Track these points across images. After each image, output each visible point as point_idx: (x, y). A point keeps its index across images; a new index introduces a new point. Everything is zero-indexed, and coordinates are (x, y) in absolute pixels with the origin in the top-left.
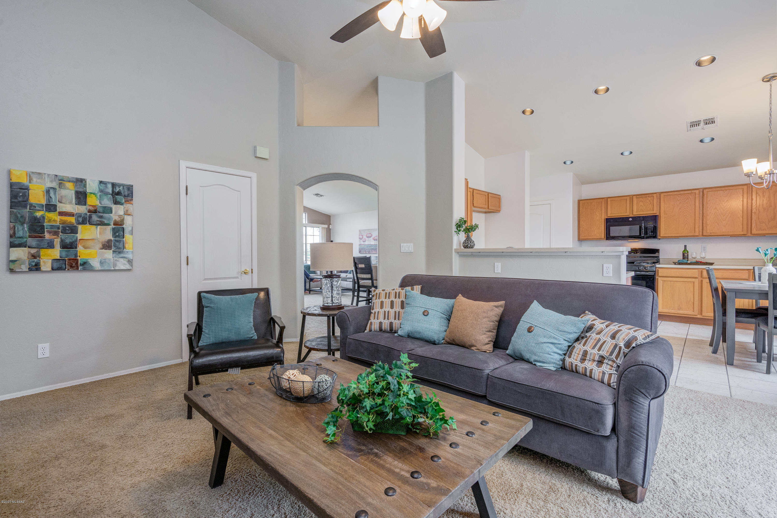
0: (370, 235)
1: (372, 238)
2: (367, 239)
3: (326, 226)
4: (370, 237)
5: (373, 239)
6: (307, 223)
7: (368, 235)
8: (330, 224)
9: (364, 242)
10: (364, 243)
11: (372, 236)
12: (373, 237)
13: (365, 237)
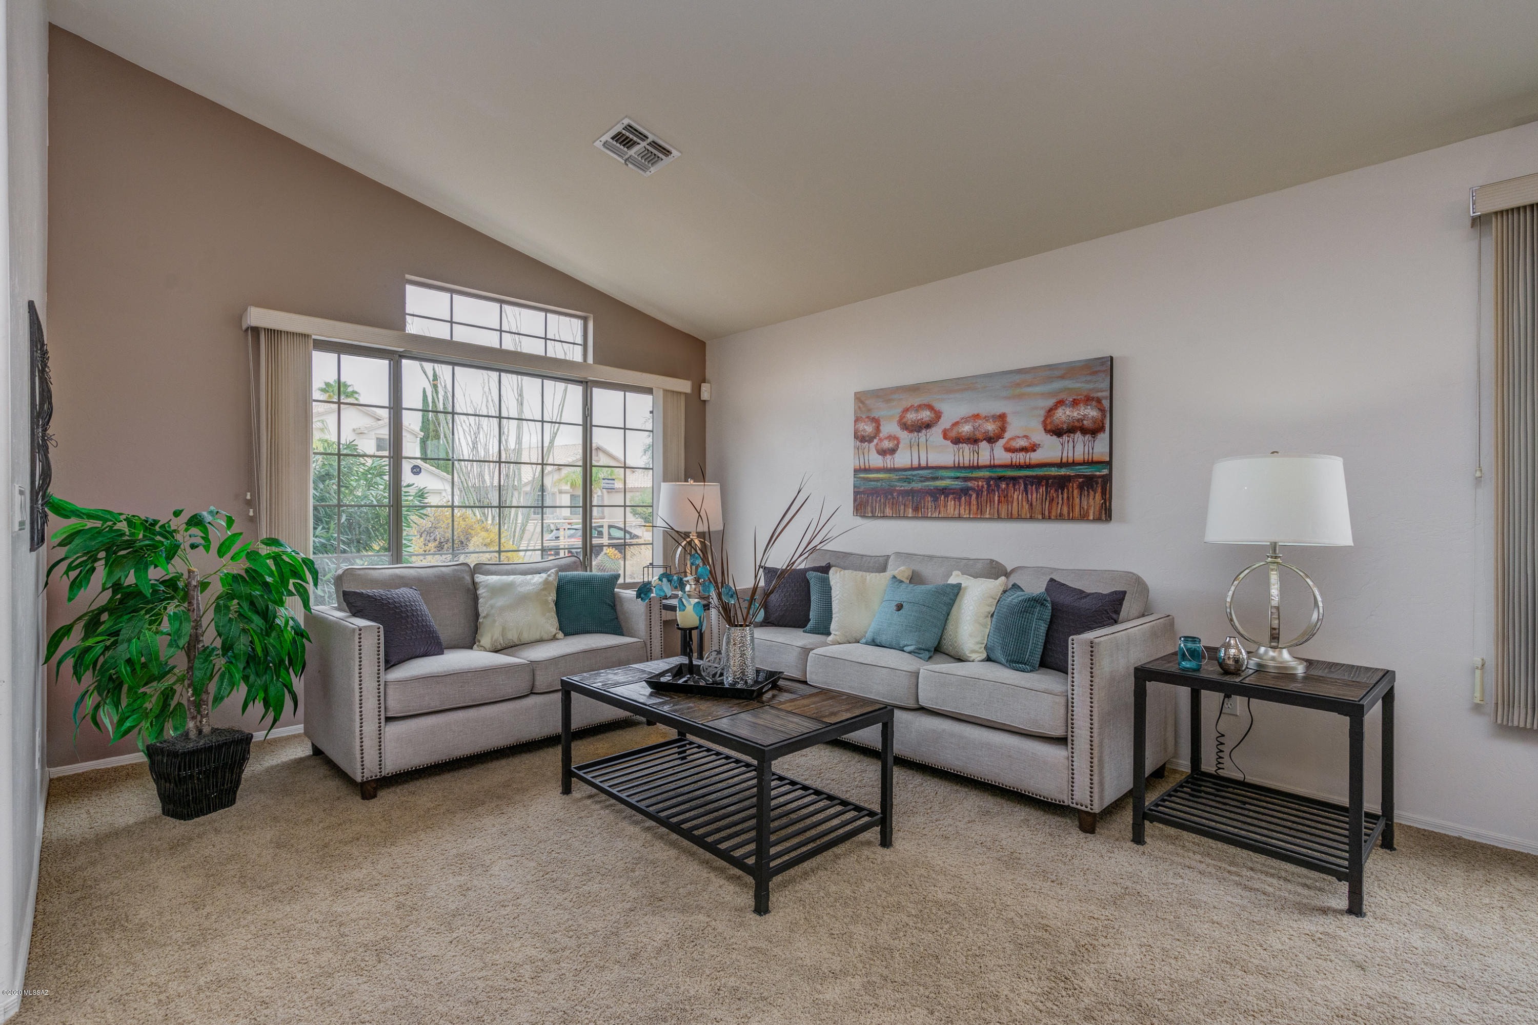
0: (926, 415)
1: (935, 434)
2: (904, 435)
3: (685, 386)
4: (928, 426)
5: (945, 437)
6: (590, 360)
7: (911, 416)
8: (704, 381)
9: (883, 452)
10: (889, 462)
11: (938, 415)
12: (945, 422)
13: (890, 428)
